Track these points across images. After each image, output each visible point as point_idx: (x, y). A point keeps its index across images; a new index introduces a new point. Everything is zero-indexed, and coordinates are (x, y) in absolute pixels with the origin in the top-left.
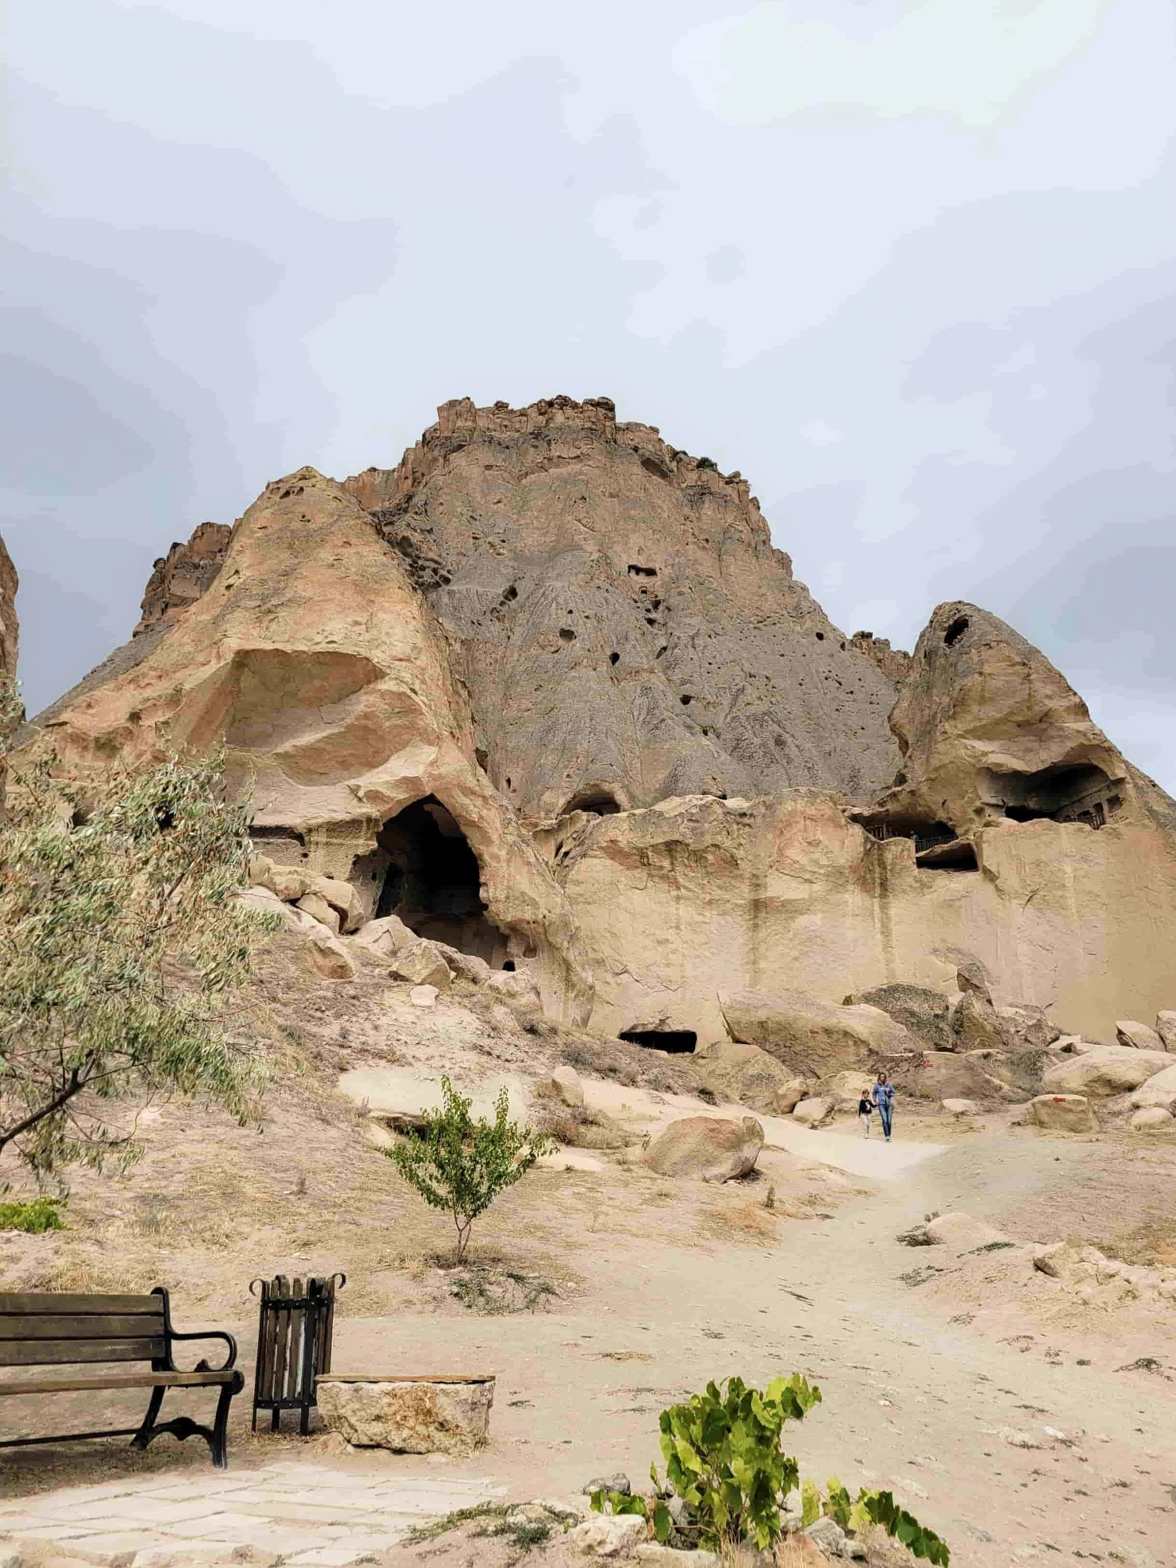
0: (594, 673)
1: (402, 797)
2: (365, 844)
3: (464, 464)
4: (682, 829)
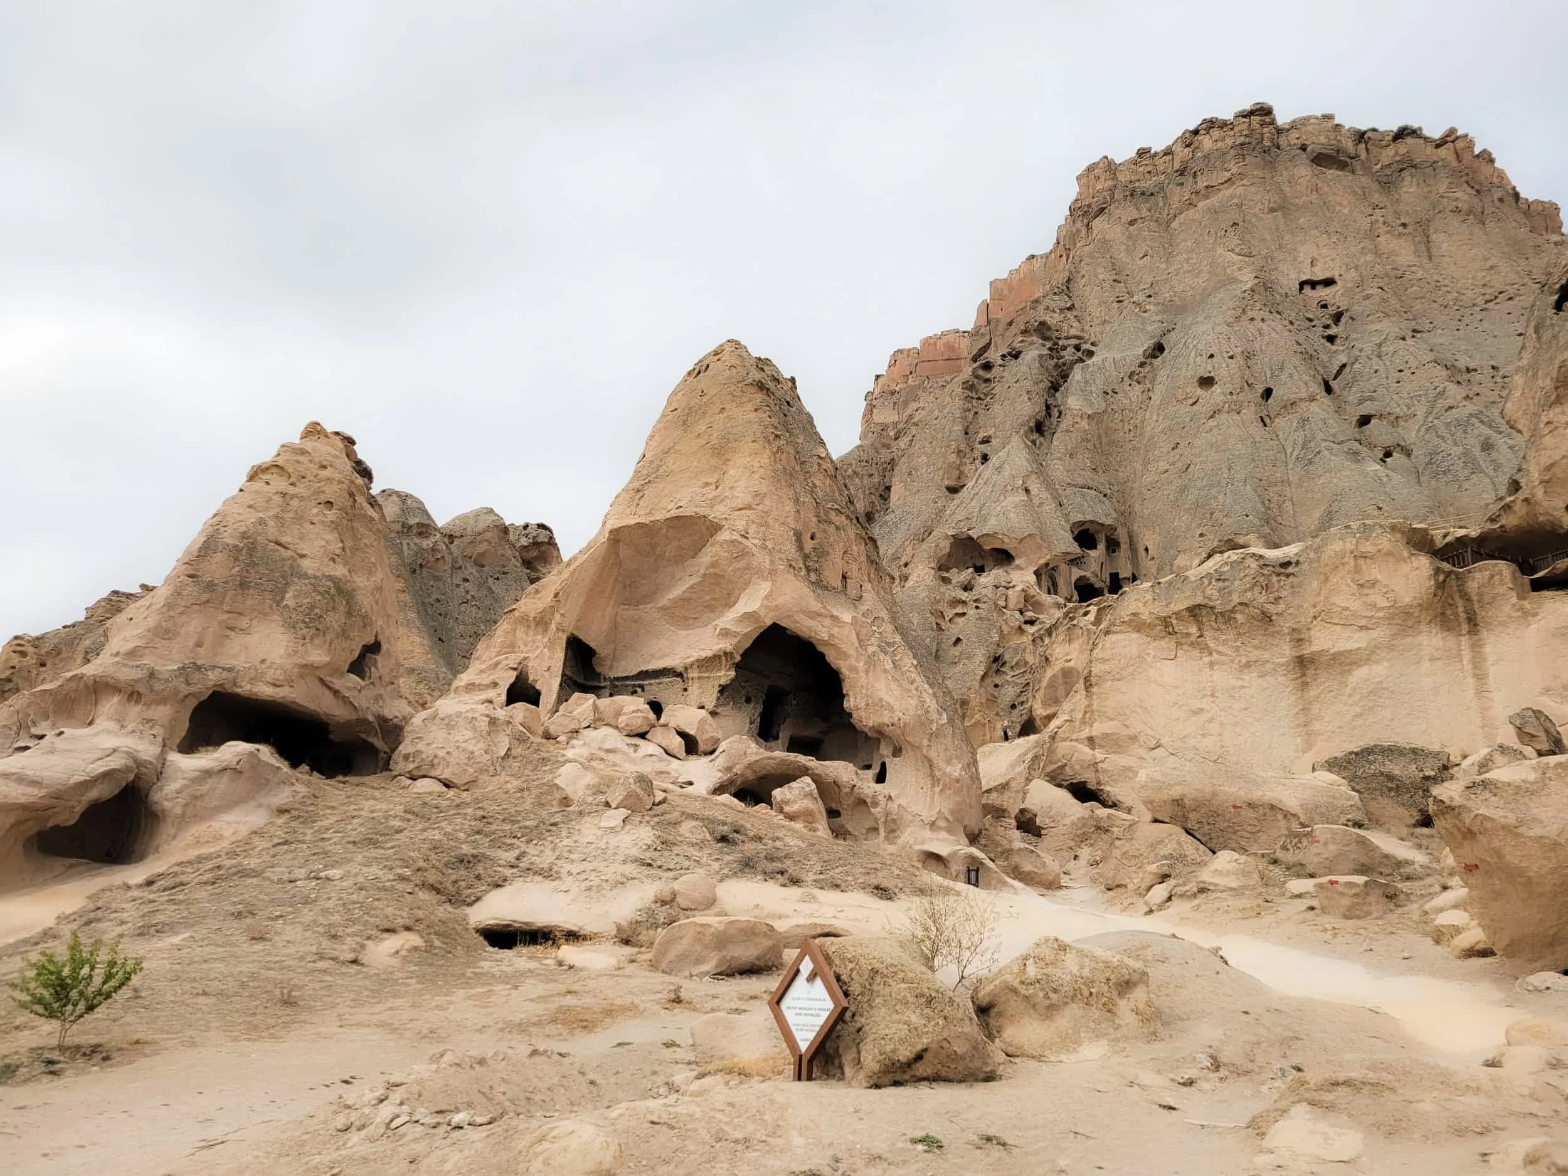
0: (1236, 417)
3: (1106, 227)
4: (1209, 592)
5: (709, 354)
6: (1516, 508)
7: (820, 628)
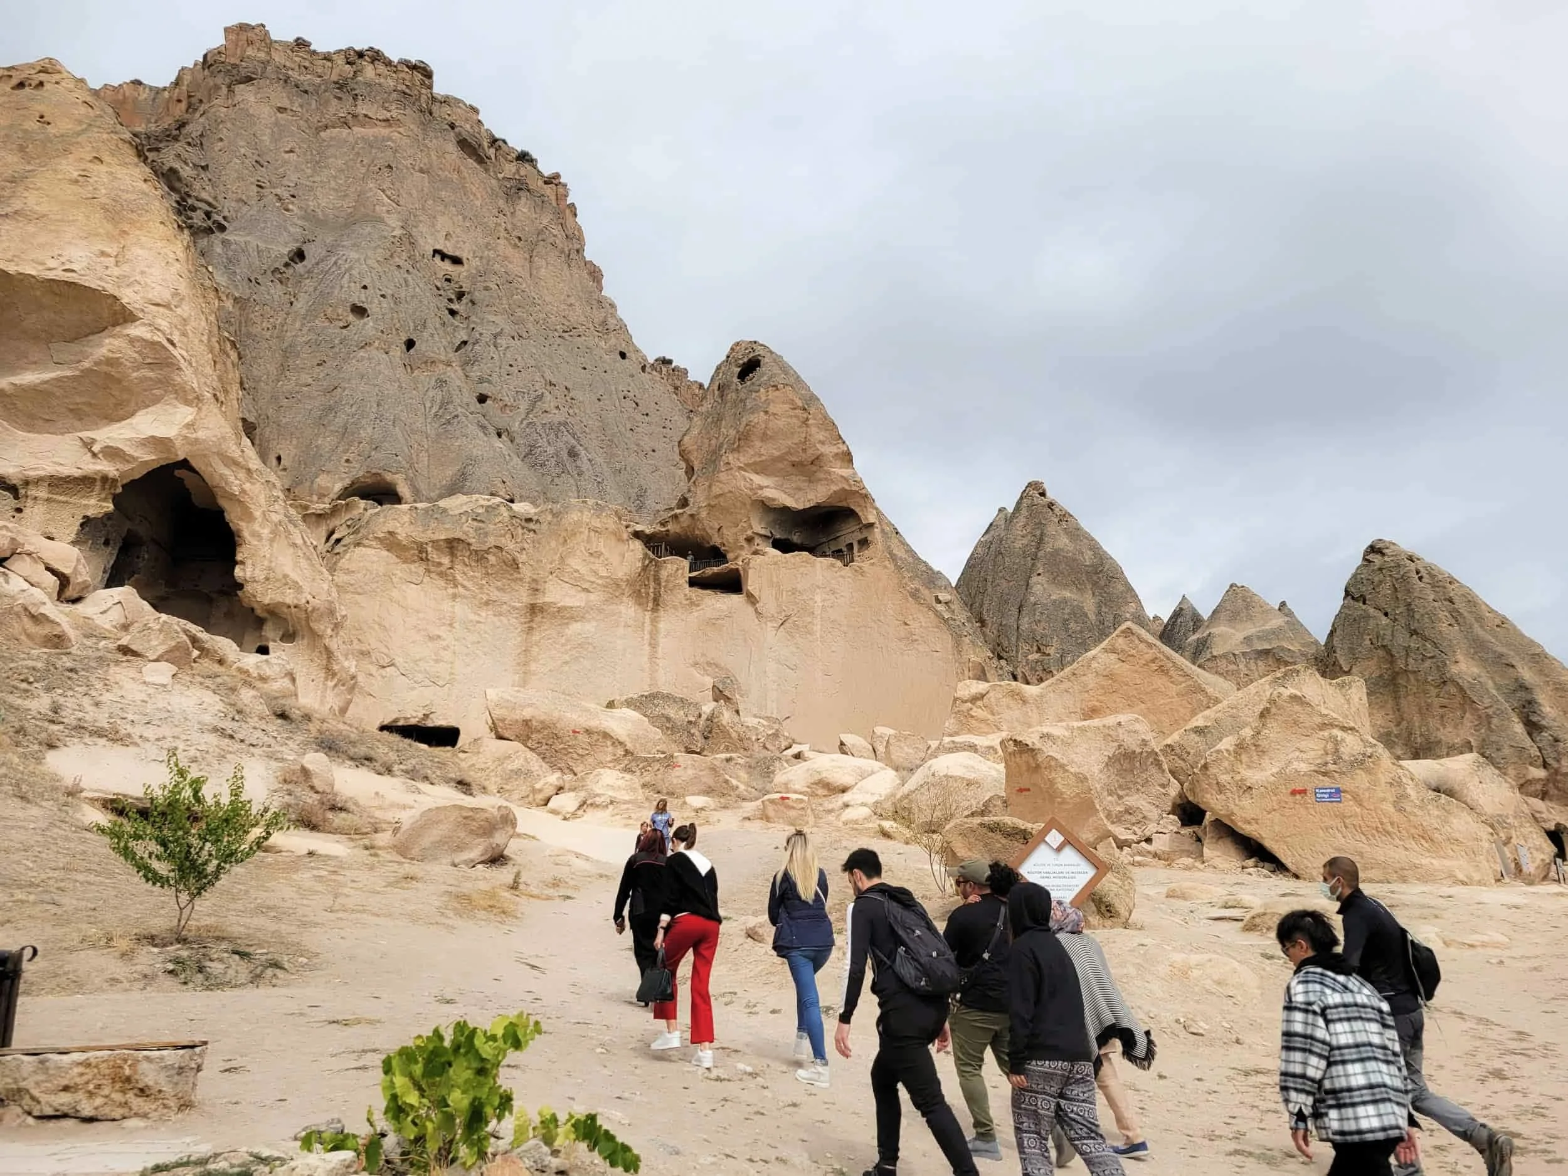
0: (384, 356)
1: (147, 458)
2: (98, 505)
3: (252, 99)
4: (465, 528)
5: (31, 66)
6: (682, 519)
7: (232, 479)
